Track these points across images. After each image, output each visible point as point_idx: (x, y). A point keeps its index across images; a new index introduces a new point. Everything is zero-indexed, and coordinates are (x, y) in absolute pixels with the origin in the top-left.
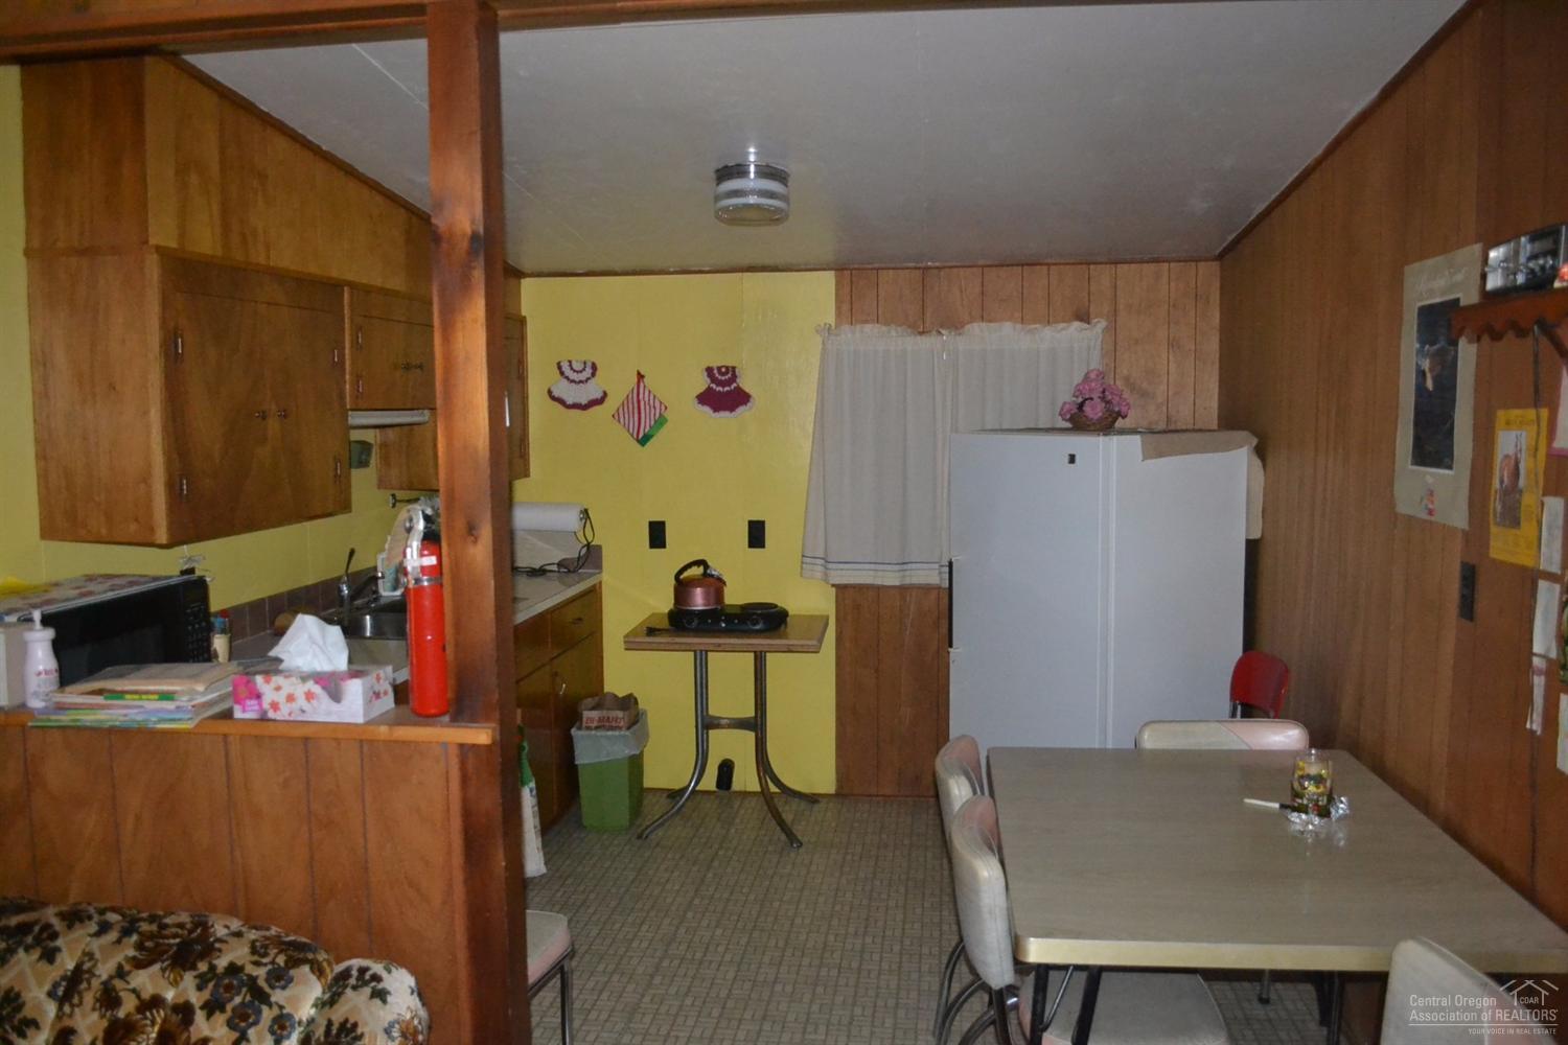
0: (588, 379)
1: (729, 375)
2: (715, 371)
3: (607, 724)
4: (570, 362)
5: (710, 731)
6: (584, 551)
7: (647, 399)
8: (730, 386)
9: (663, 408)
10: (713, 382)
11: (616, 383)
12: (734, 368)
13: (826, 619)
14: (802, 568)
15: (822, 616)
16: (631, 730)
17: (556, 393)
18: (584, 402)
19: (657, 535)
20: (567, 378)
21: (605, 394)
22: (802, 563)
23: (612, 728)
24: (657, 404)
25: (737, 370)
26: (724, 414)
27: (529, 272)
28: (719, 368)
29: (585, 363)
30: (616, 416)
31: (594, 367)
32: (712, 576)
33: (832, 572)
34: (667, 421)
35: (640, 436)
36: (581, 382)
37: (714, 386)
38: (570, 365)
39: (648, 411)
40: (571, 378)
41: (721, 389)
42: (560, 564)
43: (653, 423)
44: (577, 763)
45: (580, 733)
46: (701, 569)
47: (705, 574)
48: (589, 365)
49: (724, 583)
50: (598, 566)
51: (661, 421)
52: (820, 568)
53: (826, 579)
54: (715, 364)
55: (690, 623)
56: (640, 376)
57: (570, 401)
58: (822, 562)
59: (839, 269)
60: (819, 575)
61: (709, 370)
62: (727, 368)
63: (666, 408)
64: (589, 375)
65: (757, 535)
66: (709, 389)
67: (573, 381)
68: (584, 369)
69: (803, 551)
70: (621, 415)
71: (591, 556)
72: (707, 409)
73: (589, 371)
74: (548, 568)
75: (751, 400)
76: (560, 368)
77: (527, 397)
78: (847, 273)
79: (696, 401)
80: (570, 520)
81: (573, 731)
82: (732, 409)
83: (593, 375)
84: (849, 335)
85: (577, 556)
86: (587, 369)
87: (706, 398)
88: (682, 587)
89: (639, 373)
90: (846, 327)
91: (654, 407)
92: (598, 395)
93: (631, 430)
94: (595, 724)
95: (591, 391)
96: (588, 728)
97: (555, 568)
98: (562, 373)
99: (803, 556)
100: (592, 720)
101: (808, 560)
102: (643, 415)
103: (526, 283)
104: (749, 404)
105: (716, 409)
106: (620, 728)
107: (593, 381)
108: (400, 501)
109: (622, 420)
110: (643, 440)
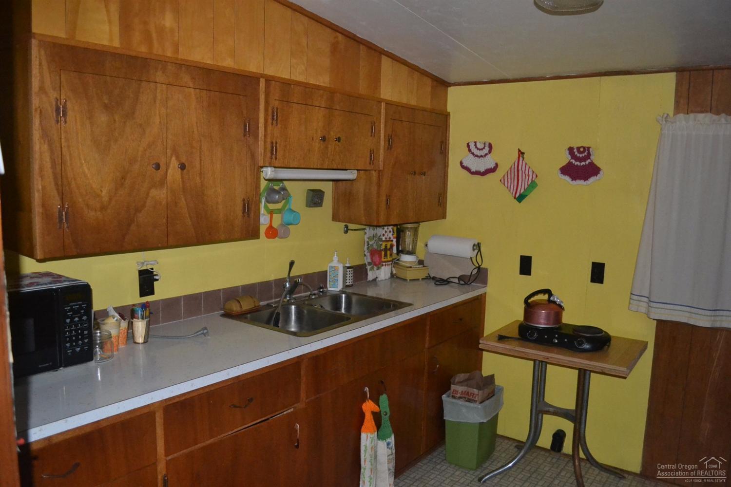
0: (486, 155)
1: (586, 154)
2: (575, 150)
3: (467, 396)
4: (475, 142)
5: (544, 415)
6: (476, 271)
7: (523, 169)
8: (585, 161)
9: (534, 176)
10: (572, 158)
11: (505, 158)
12: (589, 148)
13: (645, 346)
14: (630, 303)
15: (643, 342)
16: (483, 404)
17: (465, 164)
18: (482, 170)
19: (526, 266)
20: (473, 154)
21: (497, 165)
22: (630, 299)
23: (469, 401)
24: (531, 173)
25: (591, 150)
26: (581, 182)
27: (453, 82)
28: (578, 148)
29: (485, 144)
30: (502, 181)
31: (490, 146)
32: (555, 302)
33: (653, 309)
34: (537, 185)
35: (517, 196)
36: (482, 156)
37: (573, 161)
38: (476, 145)
39: (524, 177)
40: (476, 154)
41: (578, 163)
42: (460, 278)
43: (526, 186)
44: (444, 418)
45: (448, 399)
46: (546, 297)
47: (549, 301)
48: (487, 145)
49: (563, 309)
50: (485, 282)
51: (533, 185)
52: (645, 305)
53: (648, 314)
54: (575, 145)
55: (531, 336)
56: (521, 153)
57: (473, 170)
58: (646, 300)
59: (680, 70)
60: (643, 310)
61: (571, 150)
62: (584, 148)
63: (537, 176)
64: (487, 152)
65: (598, 273)
66: (570, 163)
67: (476, 156)
68: (484, 148)
69: (632, 290)
70: (506, 180)
71: (480, 275)
72: (567, 179)
73: (487, 149)
74: (452, 280)
75: (601, 172)
76: (468, 146)
77: (448, 166)
78: (687, 74)
79: (559, 172)
80: (465, 250)
81: (444, 397)
82: (586, 178)
83: (490, 152)
84: (684, 122)
85: (470, 274)
86: (486, 148)
87: (567, 170)
88: (530, 307)
89: (519, 151)
90: (681, 116)
91: (528, 176)
92: (492, 166)
93: (512, 191)
94: (459, 395)
95: (488, 163)
96: (454, 397)
97: (456, 280)
98: (470, 150)
99: (631, 294)
100: (456, 392)
101: (635, 297)
102: (520, 181)
103: (451, 90)
104: (599, 175)
105: (574, 178)
106: (475, 401)
107: (489, 156)
108: (350, 229)
109: (506, 183)
110: (520, 198)
